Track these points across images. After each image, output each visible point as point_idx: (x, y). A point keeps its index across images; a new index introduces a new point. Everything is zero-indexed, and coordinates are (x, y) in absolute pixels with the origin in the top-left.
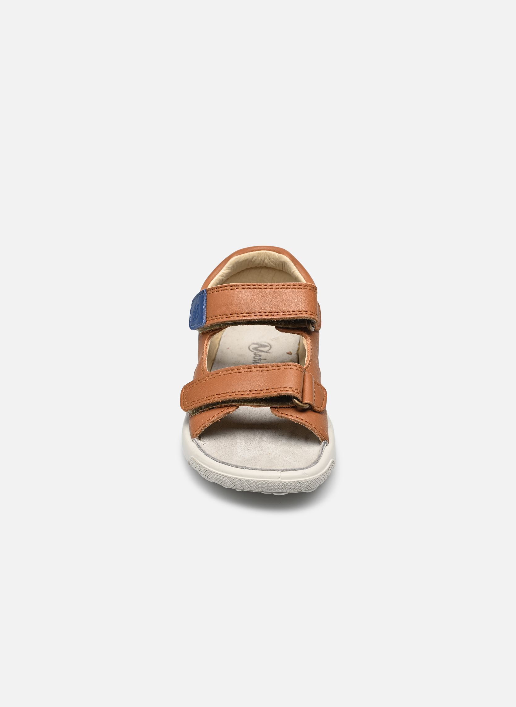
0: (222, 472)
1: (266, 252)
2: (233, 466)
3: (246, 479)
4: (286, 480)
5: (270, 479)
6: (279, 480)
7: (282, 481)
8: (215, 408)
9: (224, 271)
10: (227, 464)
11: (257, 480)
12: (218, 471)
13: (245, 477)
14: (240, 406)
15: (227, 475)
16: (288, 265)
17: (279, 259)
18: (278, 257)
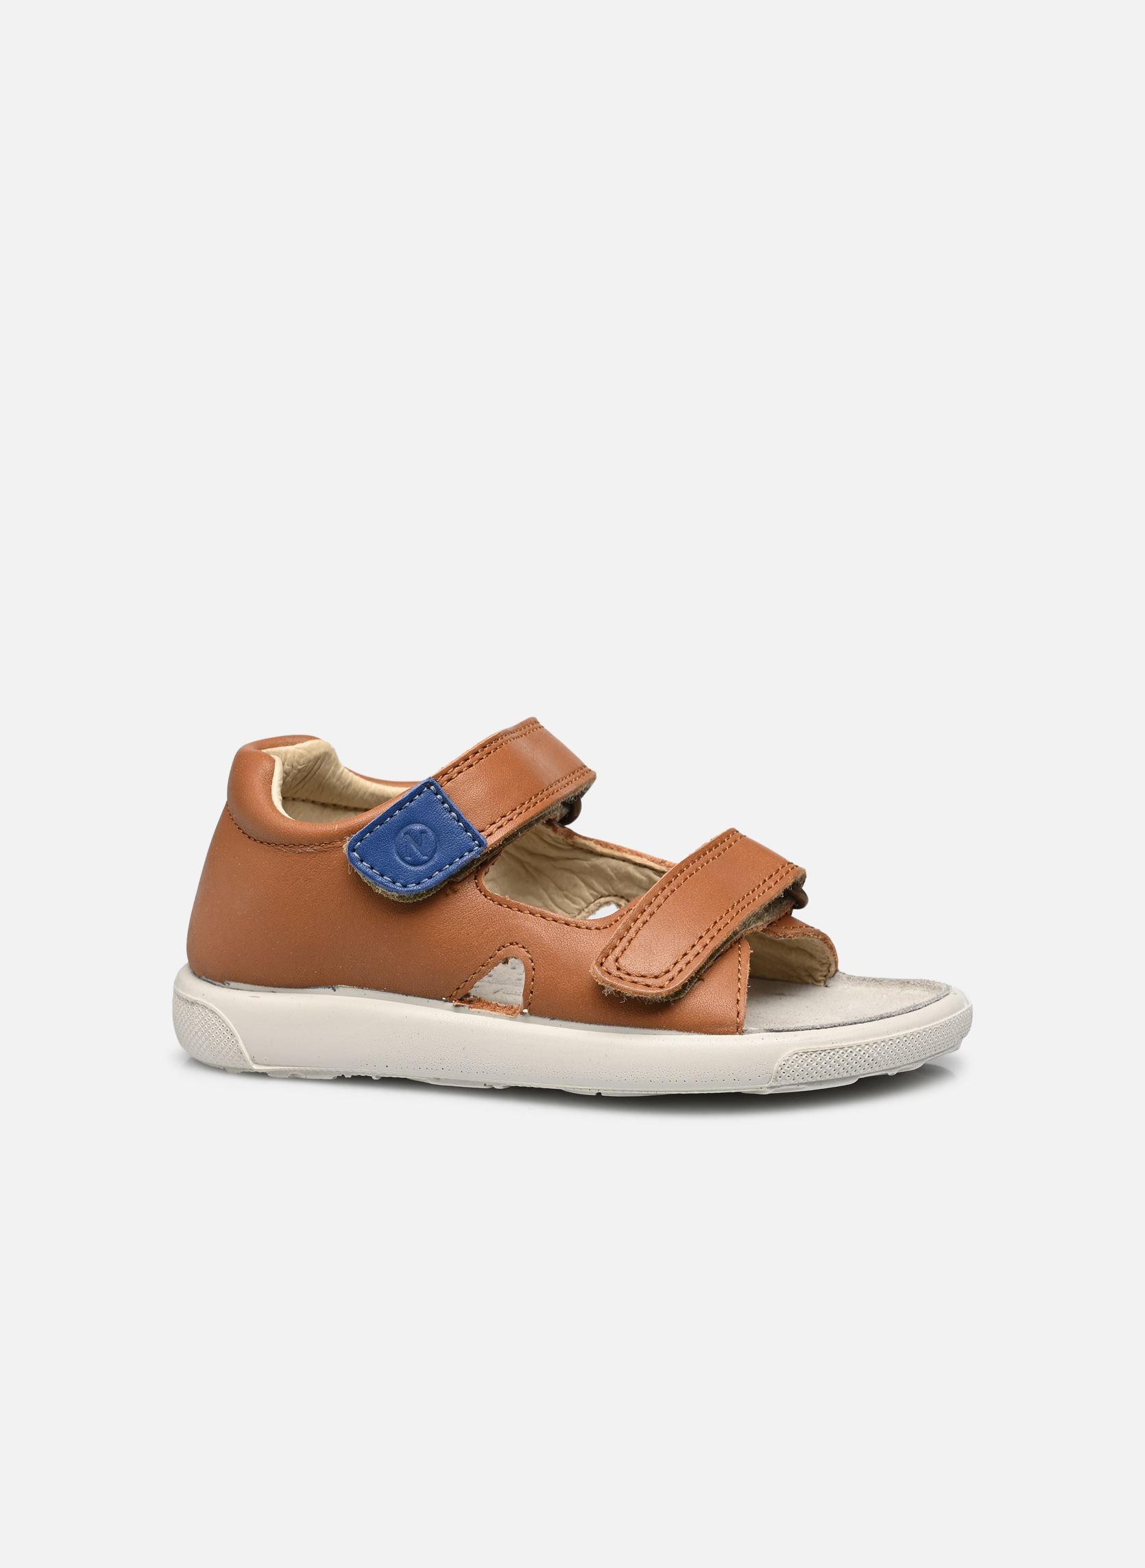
16: (332, 758)
17: (309, 752)
18: (305, 749)
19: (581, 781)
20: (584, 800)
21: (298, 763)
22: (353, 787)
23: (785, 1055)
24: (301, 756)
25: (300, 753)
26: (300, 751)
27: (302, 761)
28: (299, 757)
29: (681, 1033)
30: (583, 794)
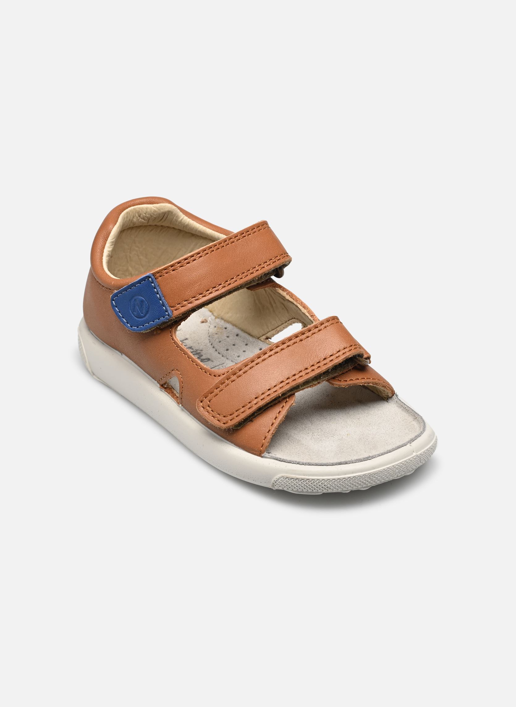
0: (345, 474)
1: (134, 209)
2: (354, 462)
3: (381, 470)
4: (421, 452)
5: (405, 457)
6: (414, 454)
7: (418, 454)
8: (269, 407)
9: (109, 248)
10: (346, 463)
11: (393, 465)
12: (339, 476)
13: (378, 468)
14: (296, 393)
15: (354, 475)
16: (174, 213)
17: (159, 210)
18: (157, 208)
19: (282, 261)
20: (286, 270)
21: (153, 214)
22: (189, 227)
23: (278, 476)
24: (155, 211)
25: (154, 210)
26: (155, 208)
27: (155, 213)
28: (153, 212)
29: (236, 446)
30: (285, 265)
